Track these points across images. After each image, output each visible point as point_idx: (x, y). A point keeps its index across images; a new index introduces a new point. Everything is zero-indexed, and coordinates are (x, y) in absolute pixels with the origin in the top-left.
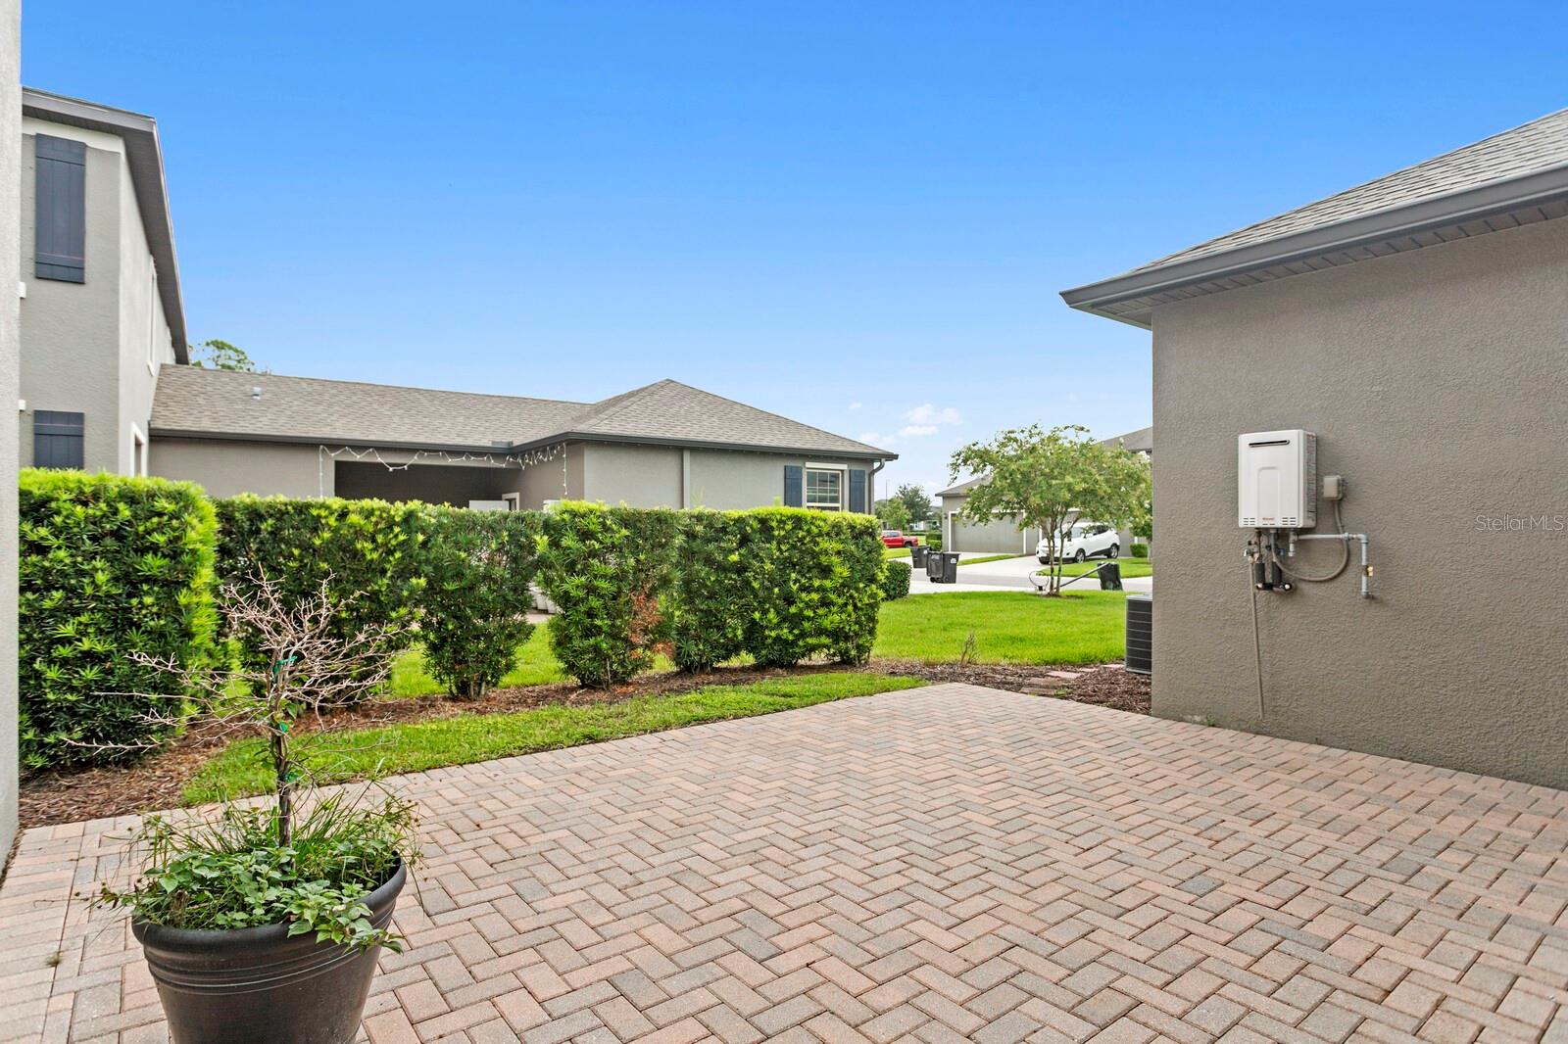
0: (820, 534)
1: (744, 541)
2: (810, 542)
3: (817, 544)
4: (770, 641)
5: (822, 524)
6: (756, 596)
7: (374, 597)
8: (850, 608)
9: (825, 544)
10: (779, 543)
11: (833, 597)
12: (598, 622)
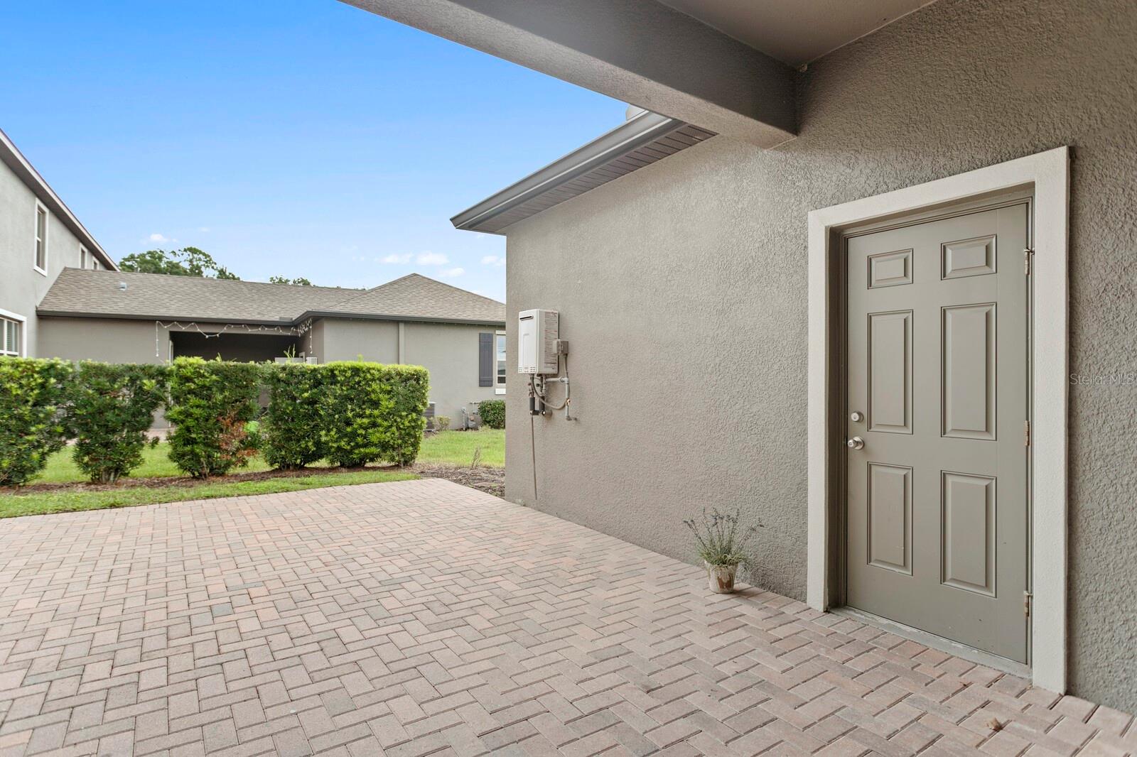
0: (373, 380)
1: (318, 383)
2: (365, 384)
3: (370, 386)
4: (333, 450)
5: (376, 373)
6: (322, 420)
7: (20, 418)
8: (394, 429)
9: (375, 386)
10: (342, 385)
11: (379, 421)
12: (193, 436)
